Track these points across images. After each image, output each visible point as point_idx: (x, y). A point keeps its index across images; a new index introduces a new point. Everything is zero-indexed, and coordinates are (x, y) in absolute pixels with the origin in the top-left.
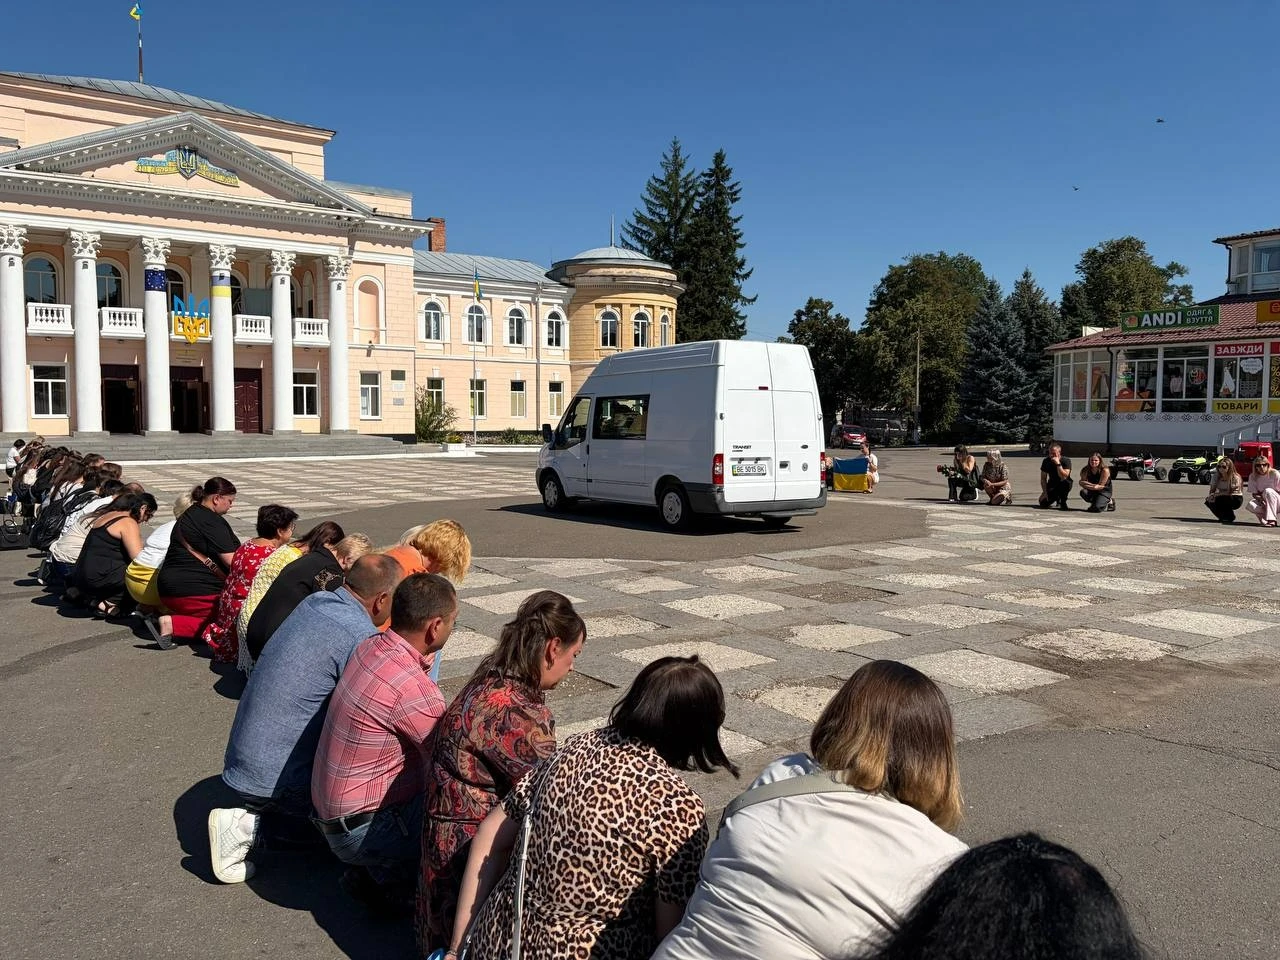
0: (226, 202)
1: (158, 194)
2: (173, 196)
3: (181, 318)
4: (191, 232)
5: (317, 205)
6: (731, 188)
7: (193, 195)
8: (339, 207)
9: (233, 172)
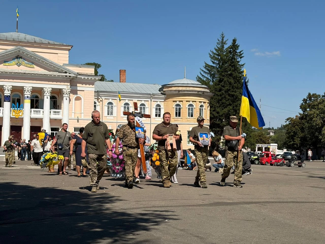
0: (29, 73)
1: (9, 72)
2: (13, 72)
3: (14, 110)
4: (18, 83)
5: (59, 72)
6: (240, 52)
7: (19, 72)
8: (66, 73)
9: (33, 63)
